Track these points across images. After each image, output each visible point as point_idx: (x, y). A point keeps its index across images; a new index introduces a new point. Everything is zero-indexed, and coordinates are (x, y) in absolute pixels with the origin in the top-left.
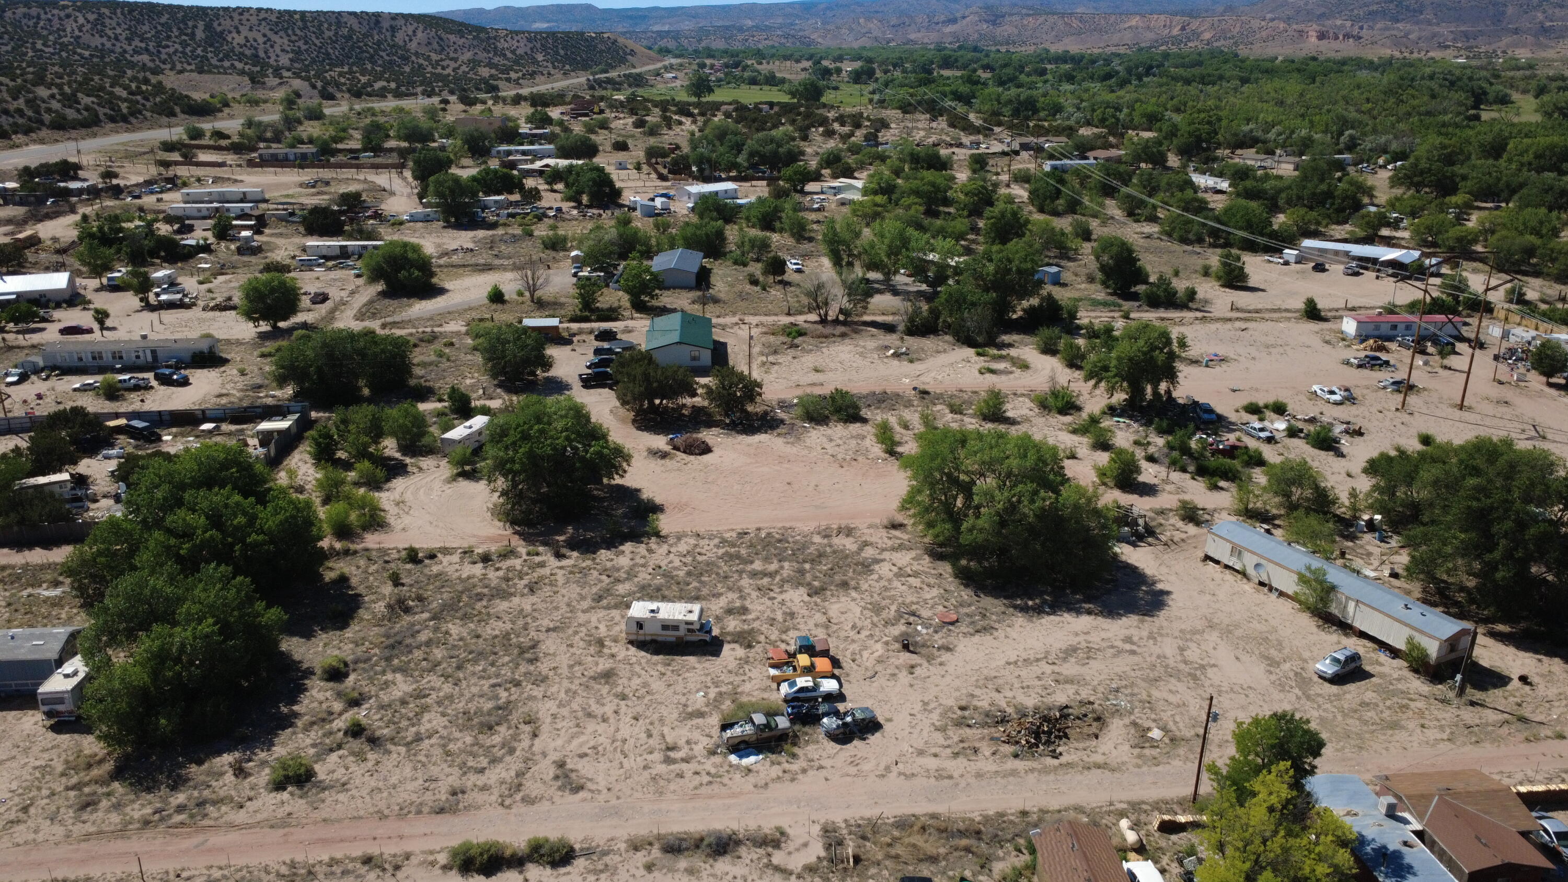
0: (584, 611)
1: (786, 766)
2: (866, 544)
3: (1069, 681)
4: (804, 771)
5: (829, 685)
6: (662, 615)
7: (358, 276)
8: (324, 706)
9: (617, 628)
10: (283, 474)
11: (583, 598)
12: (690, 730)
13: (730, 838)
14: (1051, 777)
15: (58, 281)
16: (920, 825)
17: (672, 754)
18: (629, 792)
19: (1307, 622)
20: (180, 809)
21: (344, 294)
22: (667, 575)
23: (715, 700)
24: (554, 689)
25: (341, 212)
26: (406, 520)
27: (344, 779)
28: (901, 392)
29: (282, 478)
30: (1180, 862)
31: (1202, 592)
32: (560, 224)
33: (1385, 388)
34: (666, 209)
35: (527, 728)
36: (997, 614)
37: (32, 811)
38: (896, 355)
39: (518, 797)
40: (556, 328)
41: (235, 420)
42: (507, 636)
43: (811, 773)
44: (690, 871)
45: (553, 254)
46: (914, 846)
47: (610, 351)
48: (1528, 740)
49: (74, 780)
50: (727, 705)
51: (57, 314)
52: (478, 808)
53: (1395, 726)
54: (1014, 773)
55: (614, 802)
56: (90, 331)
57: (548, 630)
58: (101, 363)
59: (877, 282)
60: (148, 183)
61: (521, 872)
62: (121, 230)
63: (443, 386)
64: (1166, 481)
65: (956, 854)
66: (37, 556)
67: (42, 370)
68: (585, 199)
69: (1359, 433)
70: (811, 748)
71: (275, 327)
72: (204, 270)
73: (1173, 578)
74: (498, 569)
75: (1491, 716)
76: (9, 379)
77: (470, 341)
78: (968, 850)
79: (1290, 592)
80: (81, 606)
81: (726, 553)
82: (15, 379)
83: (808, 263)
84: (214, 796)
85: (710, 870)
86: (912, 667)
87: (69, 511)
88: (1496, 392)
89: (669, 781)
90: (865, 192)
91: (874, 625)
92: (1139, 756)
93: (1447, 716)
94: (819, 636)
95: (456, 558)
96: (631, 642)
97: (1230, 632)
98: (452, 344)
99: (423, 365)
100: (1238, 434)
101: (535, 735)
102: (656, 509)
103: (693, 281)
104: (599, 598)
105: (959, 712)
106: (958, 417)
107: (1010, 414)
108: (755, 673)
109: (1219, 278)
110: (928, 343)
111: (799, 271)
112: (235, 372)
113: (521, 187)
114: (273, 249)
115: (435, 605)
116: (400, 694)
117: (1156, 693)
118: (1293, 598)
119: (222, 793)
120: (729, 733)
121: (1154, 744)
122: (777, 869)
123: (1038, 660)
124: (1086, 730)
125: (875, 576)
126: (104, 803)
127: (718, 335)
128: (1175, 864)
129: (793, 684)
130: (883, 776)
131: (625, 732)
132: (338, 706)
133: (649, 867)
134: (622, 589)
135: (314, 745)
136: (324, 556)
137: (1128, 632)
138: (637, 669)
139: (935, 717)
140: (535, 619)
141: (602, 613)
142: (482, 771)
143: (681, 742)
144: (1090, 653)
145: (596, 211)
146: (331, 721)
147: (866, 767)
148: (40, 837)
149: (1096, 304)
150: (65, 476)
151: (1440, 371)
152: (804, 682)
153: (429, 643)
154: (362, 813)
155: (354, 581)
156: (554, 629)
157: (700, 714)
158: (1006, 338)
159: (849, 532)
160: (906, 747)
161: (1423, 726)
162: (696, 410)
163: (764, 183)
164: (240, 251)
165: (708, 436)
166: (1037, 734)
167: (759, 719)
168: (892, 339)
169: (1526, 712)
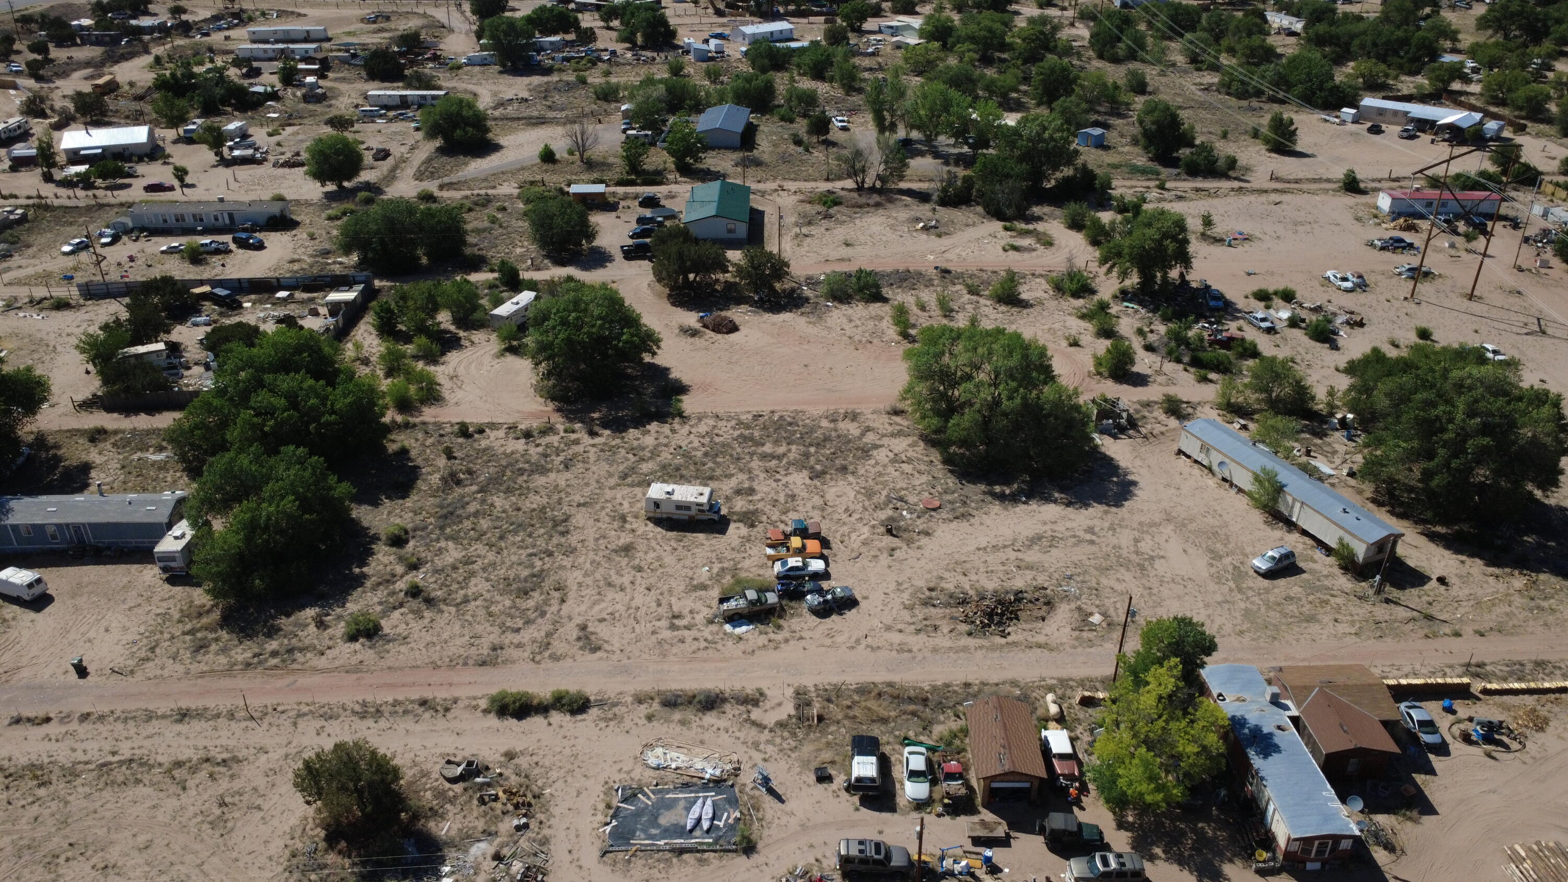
0: (611, 488)
1: (772, 636)
2: (868, 429)
3: (1030, 567)
4: (787, 641)
5: (817, 565)
6: (676, 497)
7: (417, 129)
8: (389, 568)
9: (639, 505)
10: (350, 345)
11: (610, 475)
12: (694, 601)
13: (717, 696)
14: (997, 654)
15: (137, 135)
16: (876, 691)
17: (676, 622)
18: (638, 654)
19: (1257, 517)
20: (274, 654)
21: (404, 149)
22: (687, 455)
23: (717, 575)
24: (581, 560)
25: (401, 54)
26: (460, 394)
27: (405, 634)
28: (923, 270)
29: (349, 351)
30: (1092, 731)
31: (1168, 485)
32: (614, 69)
33: (1400, 274)
34: (720, 52)
35: (557, 595)
36: (977, 502)
37: (158, 651)
38: (926, 229)
39: (546, 654)
40: (602, 195)
41: (307, 289)
42: (543, 509)
43: (792, 642)
44: (683, 723)
45: (605, 105)
46: (869, 709)
47: (652, 220)
48: (1427, 636)
49: (188, 627)
50: (728, 580)
51: (141, 169)
52: (513, 662)
53: (1311, 619)
54: (965, 649)
55: (625, 661)
56: (171, 189)
57: (579, 505)
58: (184, 225)
59: (919, 142)
60: (216, 18)
61: (546, 718)
62: (193, 75)
63: (496, 255)
64: (1159, 372)
65: (904, 717)
66: (142, 421)
67: (132, 231)
68: (639, 39)
69: (1361, 324)
70: (795, 620)
71: (340, 186)
72: (273, 119)
73: (1144, 471)
74: (538, 445)
75: (1401, 613)
76: (104, 240)
77: (521, 206)
78: (914, 714)
79: (1246, 489)
80: (183, 471)
81: (741, 435)
82: (107, 240)
83: (854, 118)
84: (300, 645)
85: (698, 722)
86: (893, 550)
87: (167, 381)
88: (1512, 280)
89: (672, 645)
90: (922, 33)
91: (865, 509)
92: (1077, 639)
93: (1360, 611)
94: (814, 520)
95: (501, 433)
96: (649, 519)
97: (1184, 525)
98: (504, 209)
99: (478, 231)
100: (1241, 322)
101: (563, 601)
102: (681, 389)
103: (737, 140)
104: (624, 476)
105: (928, 593)
106: (974, 298)
107: (1024, 296)
108: (754, 551)
109: (1267, 141)
110: (958, 215)
111: (844, 129)
112: (305, 236)
113: (576, 24)
114: (337, 95)
115: (482, 478)
116: (451, 560)
117: (1104, 581)
118: (1249, 494)
119: (307, 642)
120: (725, 606)
121: (1092, 628)
122: (754, 723)
123: (1005, 547)
124: (1037, 613)
125: (872, 462)
126: (214, 647)
127: (756, 202)
128: (1087, 734)
129: (784, 563)
130: (853, 648)
131: (638, 601)
132: (400, 569)
133: (650, 718)
134: (645, 467)
135: (380, 603)
136: (387, 429)
137: (1090, 523)
138: (653, 543)
139: (906, 596)
140: (568, 494)
141: (626, 490)
142: (518, 630)
143: (686, 611)
144: (1054, 542)
145: (649, 54)
146: (394, 583)
147: (840, 639)
148: (166, 673)
149: (1136, 171)
150: (161, 346)
151: (1463, 254)
152: (795, 562)
153: (476, 514)
154: (419, 663)
155: (413, 453)
156: (584, 505)
157: (704, 587)
158: (1036, 210)
159: (854, 416)
160: (876, 623)
161: (1336, 621)
162: (729, 286)
163: (822, 19)
164: (306, 99)
165: (737, 314)
166: (990, 615)
167: (751, 595)
168: (924, 210)
169: (1434, 611)
